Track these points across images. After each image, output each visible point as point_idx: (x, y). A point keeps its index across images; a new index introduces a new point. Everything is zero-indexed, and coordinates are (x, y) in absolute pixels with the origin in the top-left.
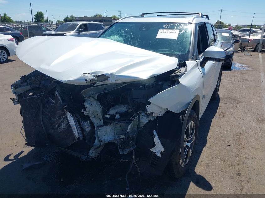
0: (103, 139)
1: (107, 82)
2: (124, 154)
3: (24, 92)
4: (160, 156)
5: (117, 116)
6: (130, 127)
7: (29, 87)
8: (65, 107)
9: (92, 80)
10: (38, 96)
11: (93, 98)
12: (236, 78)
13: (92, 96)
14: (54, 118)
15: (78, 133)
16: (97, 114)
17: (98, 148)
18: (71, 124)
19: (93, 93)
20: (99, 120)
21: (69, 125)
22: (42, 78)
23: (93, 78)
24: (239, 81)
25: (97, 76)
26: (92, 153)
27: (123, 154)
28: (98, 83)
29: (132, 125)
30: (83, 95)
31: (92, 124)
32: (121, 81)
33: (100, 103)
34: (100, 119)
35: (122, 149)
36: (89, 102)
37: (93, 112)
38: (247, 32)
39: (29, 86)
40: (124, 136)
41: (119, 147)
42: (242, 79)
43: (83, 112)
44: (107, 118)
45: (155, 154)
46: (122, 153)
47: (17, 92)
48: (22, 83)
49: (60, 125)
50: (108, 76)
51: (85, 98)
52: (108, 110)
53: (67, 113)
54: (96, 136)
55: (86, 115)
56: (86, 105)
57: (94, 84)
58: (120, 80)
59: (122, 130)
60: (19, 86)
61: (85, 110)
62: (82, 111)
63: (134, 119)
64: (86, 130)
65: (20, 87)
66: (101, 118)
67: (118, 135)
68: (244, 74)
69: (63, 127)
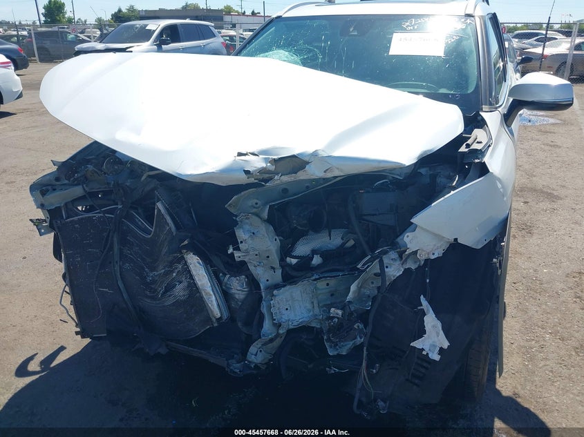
0: (285, 318)
1: (301, 175)
2: (339, 356)
3: (66, 204)
4: (436, 357)
5: (317, 260)
6: (353, 287)
7: (78, 191)
8: (186, 242)
9: (262, 171)
10: (105, 212)
11: (257, 215)
12: (532, 142)
13: (255, 210)
14: (153, 269)
15: (218, 305)
16: (268, 257)
17: (271, 340)
18: (199, 283)
19: (257, 204)
20: (272, 272)
21: (193, 287)
22: (116, 167)
23: (264, 165)
24: (541, 148)
25: (275, 161)
26: (256, 355)
27: (338, 354)
28: (276, 177)
29: (359, 284)
30: (232, 210)
31: (253, 283)
32: (341, 171)
33: (275, 229)
34: (273, 268)
35: (333, 342)
36: (247, 227)
37: (257, 253)
38: (529, 39)
39: (81, 186)
40: (340, 312)
41: (325, 337)
42: (547, 145)
43: (232, 254)
44: (290, 265)
45: (424, 353)
46: (335, 353)
47: (46, 204)
48: (57, 179)
49: (169, 288)
50: (306, 159)
51: (236, 216)
52: (293, 244)
53: (189, 256)
54: (264, 310)
55: (239, 259)
56: (241, 234)
57: (266, 181)
58: (338, 169)
59: (332, 295)
60: (50, 188)
61: (238, 249)
62: (230, 251)
63: (367, 268)
64: (237, 296)
65: (54, 190)
66: (277, 264)
67: (322, 307)
68: (547, 132)
69: (180, 291)
